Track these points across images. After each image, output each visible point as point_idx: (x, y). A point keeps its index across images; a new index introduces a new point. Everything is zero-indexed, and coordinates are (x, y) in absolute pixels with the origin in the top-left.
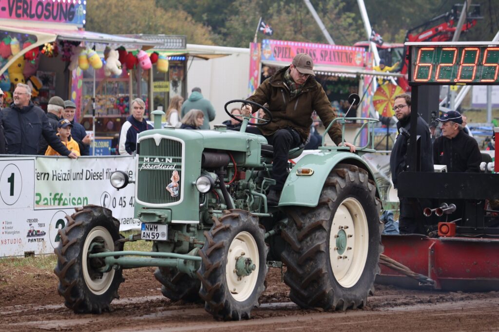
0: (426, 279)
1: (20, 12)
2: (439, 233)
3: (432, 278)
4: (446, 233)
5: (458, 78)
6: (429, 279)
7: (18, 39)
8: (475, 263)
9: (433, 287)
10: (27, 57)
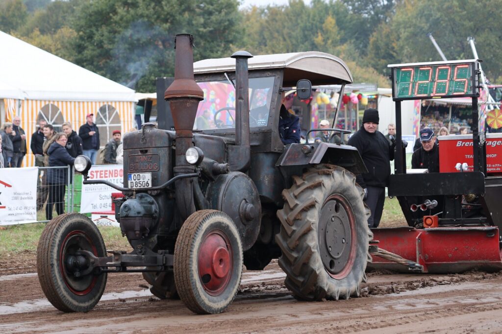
0: (414, 264)
2: (425, 225)
3: (420, 263)
4: (430, 225)
5: (434, 92)
6: (417, 265)
8: (456, 248)
9: (420, 271)
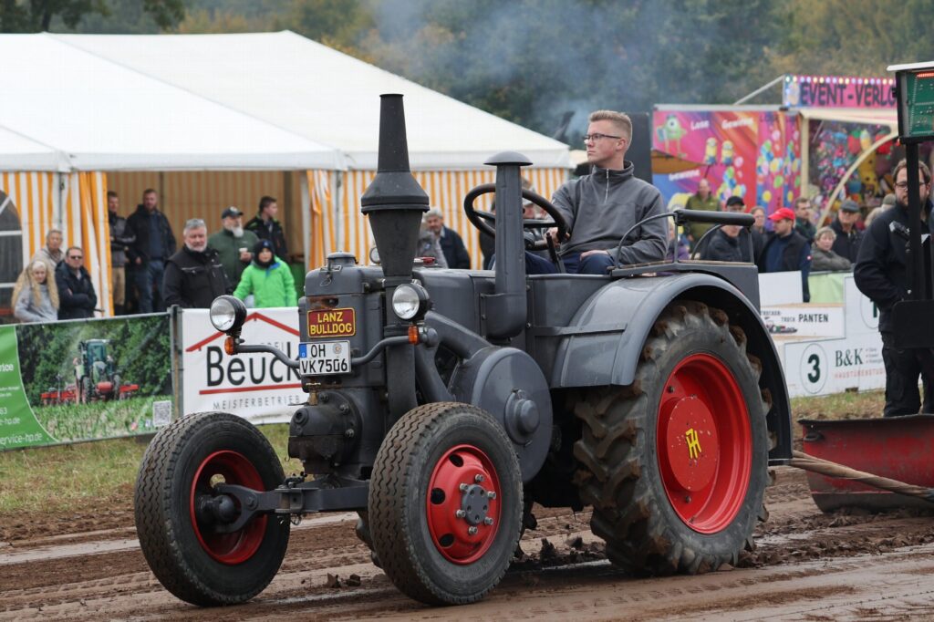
1: (870, 99)
7: (868, 131)
10: (880, 152)
